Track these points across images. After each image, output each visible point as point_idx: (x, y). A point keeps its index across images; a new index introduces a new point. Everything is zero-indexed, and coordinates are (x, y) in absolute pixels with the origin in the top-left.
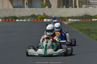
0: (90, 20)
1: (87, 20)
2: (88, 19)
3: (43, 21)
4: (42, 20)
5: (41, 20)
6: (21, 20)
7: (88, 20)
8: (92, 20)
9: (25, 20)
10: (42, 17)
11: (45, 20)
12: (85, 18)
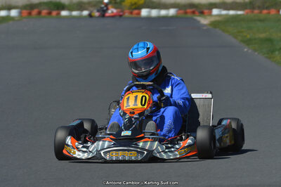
0: (273, 12)
1: (265, 11)
2: (267, 8)
3: (139, 14)
4: (136, 11)
5: (131, 13)
6: (75, 13)
7: (269, 13)
8: (279, 11)
9: (85, 13)
10: (135, 4)
11: (144, 12)
12: (259, 8)
